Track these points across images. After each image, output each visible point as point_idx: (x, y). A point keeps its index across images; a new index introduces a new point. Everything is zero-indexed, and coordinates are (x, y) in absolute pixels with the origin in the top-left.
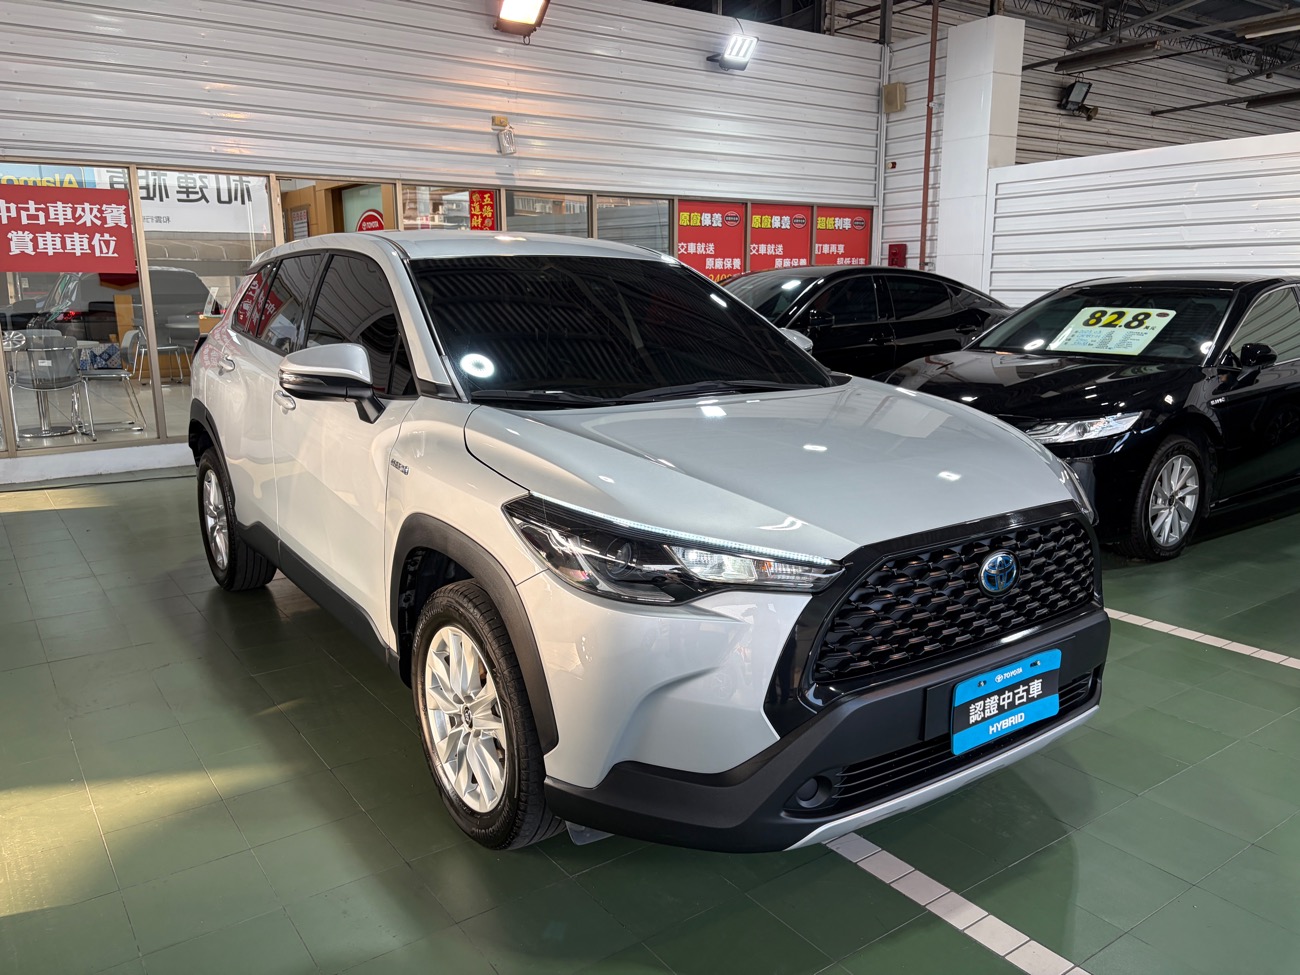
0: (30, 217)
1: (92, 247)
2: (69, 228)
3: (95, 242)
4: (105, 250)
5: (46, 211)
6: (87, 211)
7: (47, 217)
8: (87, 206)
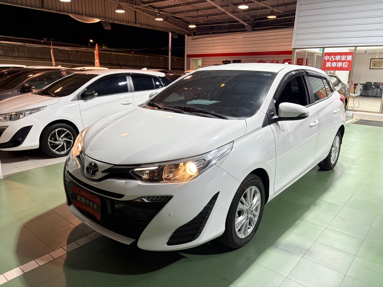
0: (331, 59)
1: (342, 65)
2: (339, 61)
3: (343, 64)
4: (345, 66)
5: (335, 58)
6: (344, 57)
7: (335, 59)
8: (344, 56)
